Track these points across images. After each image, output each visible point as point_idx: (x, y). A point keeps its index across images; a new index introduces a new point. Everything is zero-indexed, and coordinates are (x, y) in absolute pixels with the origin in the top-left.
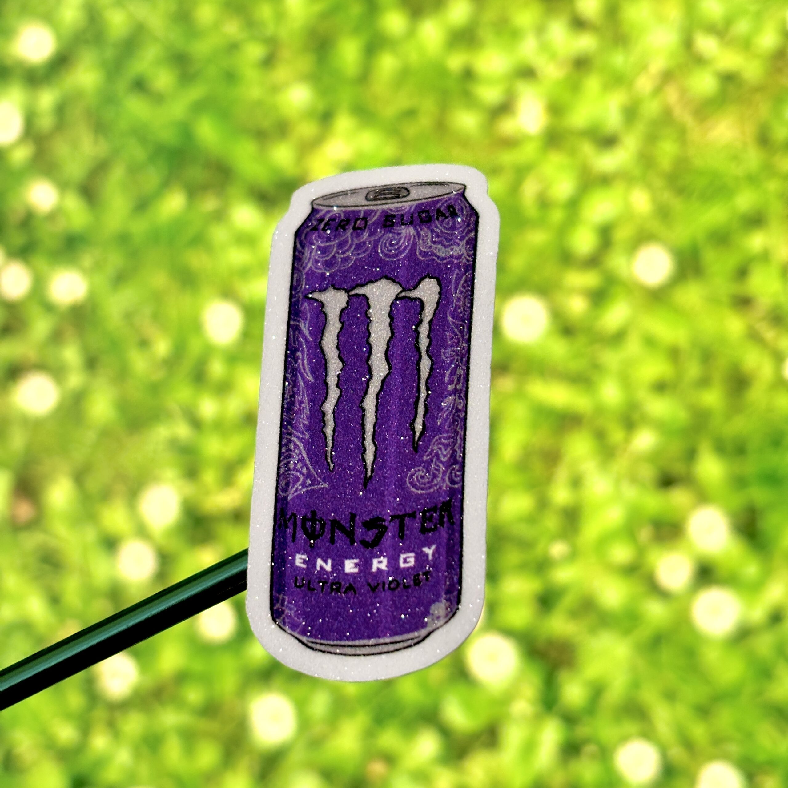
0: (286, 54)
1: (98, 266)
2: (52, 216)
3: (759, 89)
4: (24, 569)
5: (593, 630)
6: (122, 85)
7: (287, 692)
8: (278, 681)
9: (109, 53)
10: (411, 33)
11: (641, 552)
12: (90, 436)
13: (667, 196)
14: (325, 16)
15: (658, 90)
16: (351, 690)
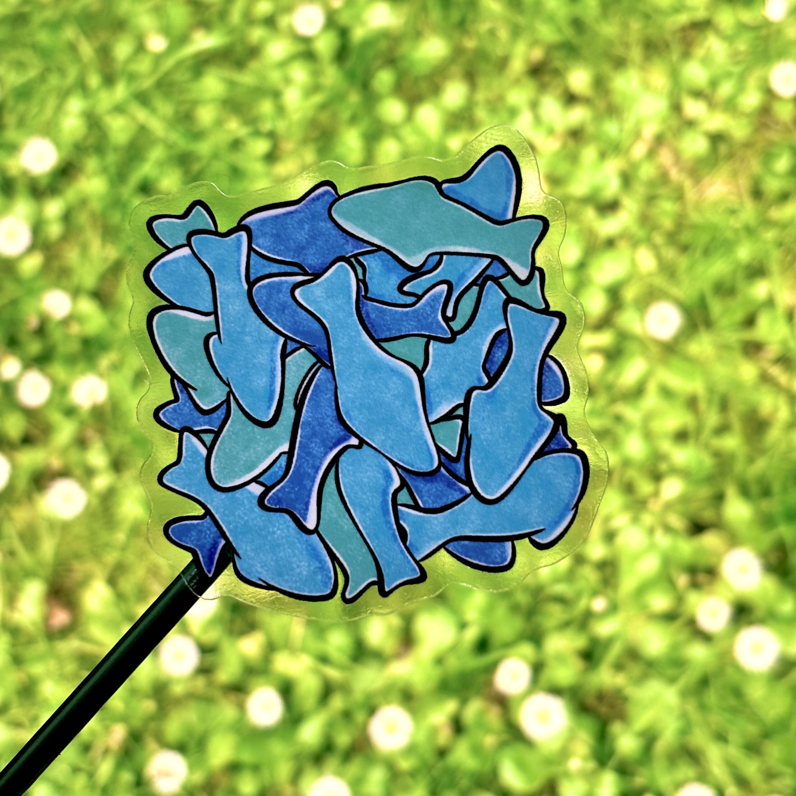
0: (288, 146)
1: (116, 367)
2: (66, 322)
3: (748, 145)
4: (62, 678)
5: (640, 680)
6: (127, 190)
7: (339, 774)
8: (332, 763)
9: (111, 158)
10: (409, 117)
12: (121, 536)
13: (670, 253)
14: (323, 107)
15: (652, 153)
16: (405, 764)
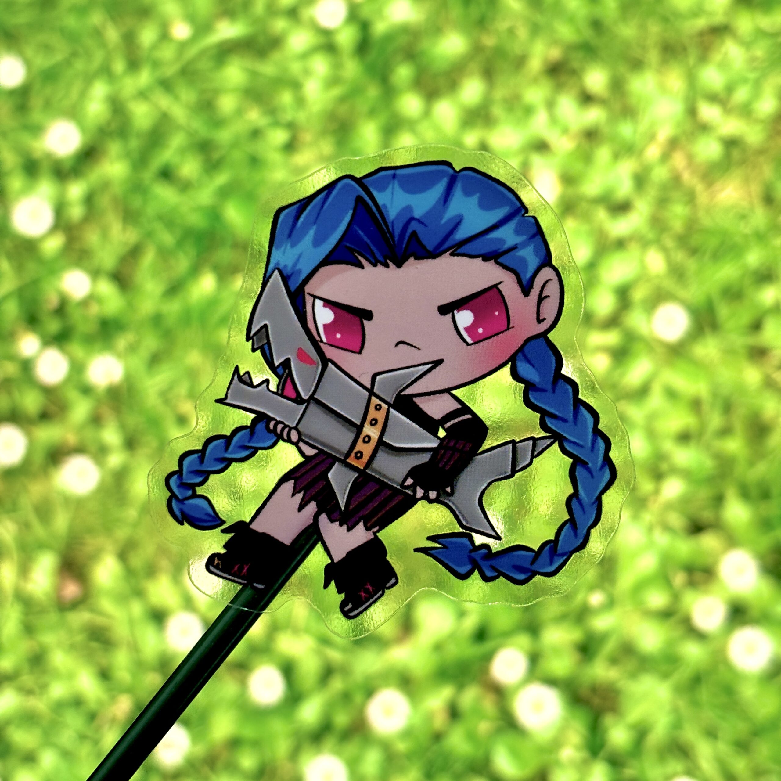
0: (307, 137)
1: (132, 348)
2: (85, 303)
3: (761, 152)
4: (72, 648)
5: (633, 675)
6: (148, 175)
7: (338, 753)
8: (330, 742)
9: (134, 143)
10: (427, 113)
11: (676, 597)
12: (132, 513)
13: (679, 256)
14: (342, 99)
15: (666, 157)
16: (401, 747)
